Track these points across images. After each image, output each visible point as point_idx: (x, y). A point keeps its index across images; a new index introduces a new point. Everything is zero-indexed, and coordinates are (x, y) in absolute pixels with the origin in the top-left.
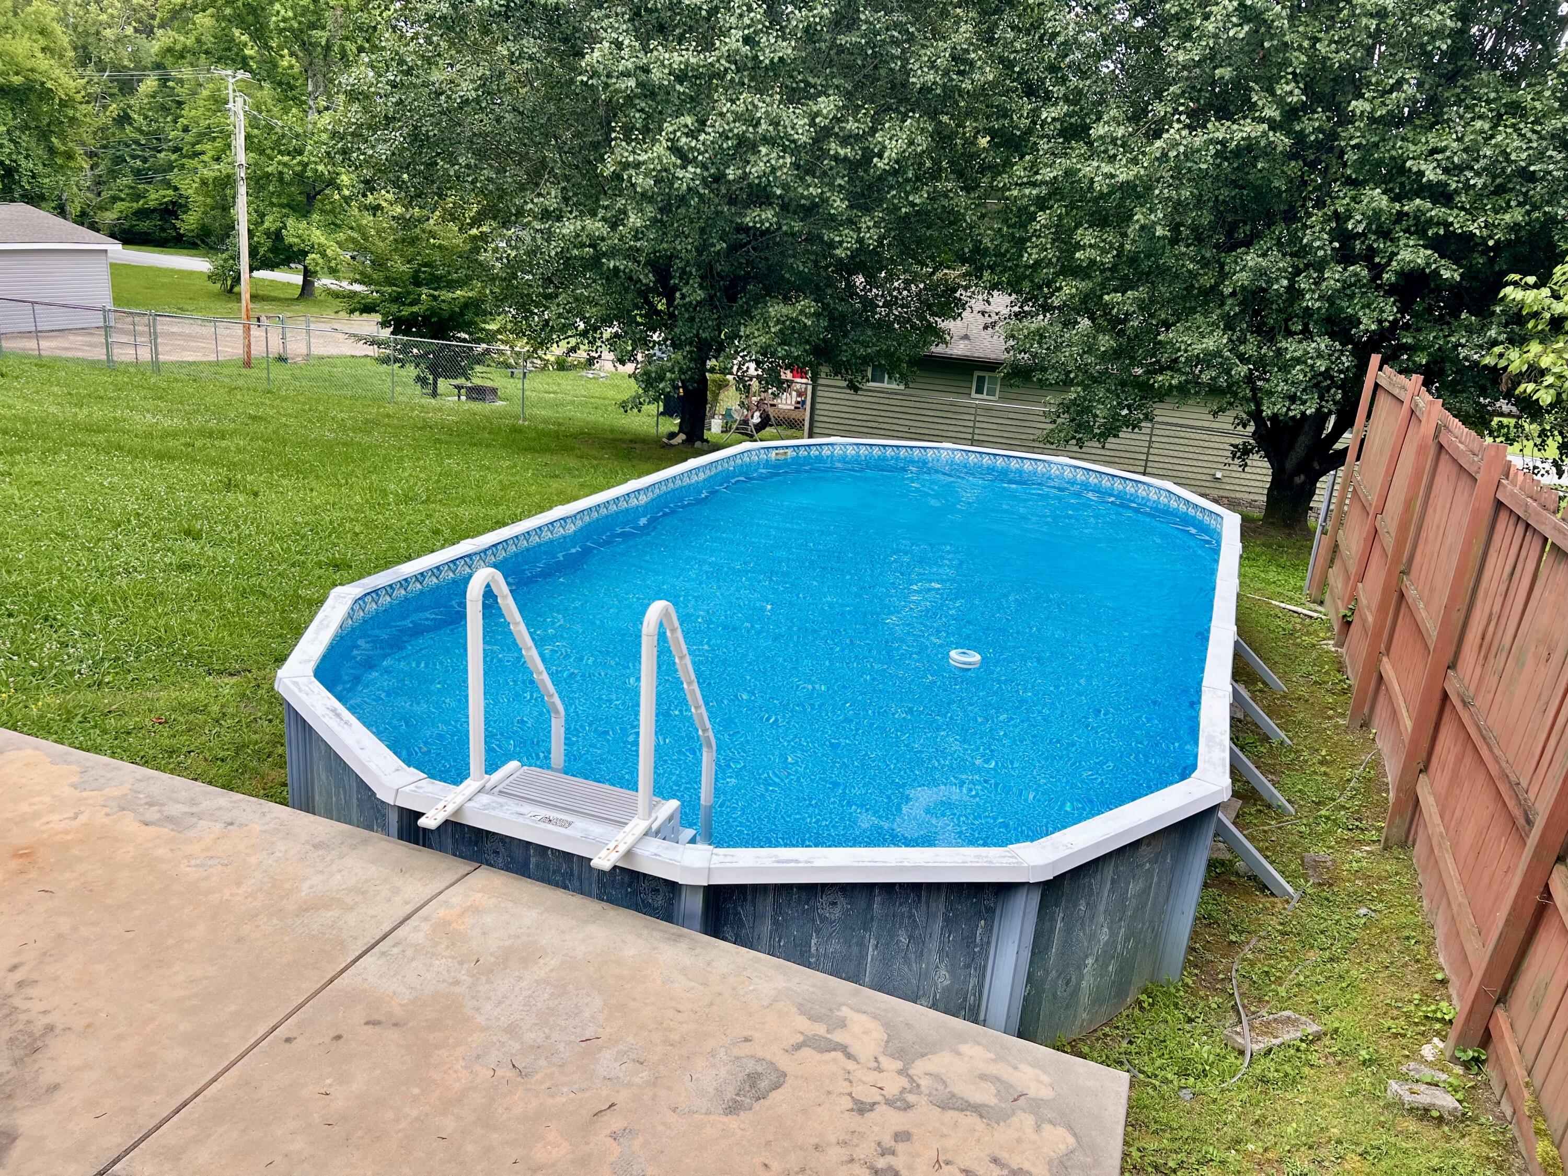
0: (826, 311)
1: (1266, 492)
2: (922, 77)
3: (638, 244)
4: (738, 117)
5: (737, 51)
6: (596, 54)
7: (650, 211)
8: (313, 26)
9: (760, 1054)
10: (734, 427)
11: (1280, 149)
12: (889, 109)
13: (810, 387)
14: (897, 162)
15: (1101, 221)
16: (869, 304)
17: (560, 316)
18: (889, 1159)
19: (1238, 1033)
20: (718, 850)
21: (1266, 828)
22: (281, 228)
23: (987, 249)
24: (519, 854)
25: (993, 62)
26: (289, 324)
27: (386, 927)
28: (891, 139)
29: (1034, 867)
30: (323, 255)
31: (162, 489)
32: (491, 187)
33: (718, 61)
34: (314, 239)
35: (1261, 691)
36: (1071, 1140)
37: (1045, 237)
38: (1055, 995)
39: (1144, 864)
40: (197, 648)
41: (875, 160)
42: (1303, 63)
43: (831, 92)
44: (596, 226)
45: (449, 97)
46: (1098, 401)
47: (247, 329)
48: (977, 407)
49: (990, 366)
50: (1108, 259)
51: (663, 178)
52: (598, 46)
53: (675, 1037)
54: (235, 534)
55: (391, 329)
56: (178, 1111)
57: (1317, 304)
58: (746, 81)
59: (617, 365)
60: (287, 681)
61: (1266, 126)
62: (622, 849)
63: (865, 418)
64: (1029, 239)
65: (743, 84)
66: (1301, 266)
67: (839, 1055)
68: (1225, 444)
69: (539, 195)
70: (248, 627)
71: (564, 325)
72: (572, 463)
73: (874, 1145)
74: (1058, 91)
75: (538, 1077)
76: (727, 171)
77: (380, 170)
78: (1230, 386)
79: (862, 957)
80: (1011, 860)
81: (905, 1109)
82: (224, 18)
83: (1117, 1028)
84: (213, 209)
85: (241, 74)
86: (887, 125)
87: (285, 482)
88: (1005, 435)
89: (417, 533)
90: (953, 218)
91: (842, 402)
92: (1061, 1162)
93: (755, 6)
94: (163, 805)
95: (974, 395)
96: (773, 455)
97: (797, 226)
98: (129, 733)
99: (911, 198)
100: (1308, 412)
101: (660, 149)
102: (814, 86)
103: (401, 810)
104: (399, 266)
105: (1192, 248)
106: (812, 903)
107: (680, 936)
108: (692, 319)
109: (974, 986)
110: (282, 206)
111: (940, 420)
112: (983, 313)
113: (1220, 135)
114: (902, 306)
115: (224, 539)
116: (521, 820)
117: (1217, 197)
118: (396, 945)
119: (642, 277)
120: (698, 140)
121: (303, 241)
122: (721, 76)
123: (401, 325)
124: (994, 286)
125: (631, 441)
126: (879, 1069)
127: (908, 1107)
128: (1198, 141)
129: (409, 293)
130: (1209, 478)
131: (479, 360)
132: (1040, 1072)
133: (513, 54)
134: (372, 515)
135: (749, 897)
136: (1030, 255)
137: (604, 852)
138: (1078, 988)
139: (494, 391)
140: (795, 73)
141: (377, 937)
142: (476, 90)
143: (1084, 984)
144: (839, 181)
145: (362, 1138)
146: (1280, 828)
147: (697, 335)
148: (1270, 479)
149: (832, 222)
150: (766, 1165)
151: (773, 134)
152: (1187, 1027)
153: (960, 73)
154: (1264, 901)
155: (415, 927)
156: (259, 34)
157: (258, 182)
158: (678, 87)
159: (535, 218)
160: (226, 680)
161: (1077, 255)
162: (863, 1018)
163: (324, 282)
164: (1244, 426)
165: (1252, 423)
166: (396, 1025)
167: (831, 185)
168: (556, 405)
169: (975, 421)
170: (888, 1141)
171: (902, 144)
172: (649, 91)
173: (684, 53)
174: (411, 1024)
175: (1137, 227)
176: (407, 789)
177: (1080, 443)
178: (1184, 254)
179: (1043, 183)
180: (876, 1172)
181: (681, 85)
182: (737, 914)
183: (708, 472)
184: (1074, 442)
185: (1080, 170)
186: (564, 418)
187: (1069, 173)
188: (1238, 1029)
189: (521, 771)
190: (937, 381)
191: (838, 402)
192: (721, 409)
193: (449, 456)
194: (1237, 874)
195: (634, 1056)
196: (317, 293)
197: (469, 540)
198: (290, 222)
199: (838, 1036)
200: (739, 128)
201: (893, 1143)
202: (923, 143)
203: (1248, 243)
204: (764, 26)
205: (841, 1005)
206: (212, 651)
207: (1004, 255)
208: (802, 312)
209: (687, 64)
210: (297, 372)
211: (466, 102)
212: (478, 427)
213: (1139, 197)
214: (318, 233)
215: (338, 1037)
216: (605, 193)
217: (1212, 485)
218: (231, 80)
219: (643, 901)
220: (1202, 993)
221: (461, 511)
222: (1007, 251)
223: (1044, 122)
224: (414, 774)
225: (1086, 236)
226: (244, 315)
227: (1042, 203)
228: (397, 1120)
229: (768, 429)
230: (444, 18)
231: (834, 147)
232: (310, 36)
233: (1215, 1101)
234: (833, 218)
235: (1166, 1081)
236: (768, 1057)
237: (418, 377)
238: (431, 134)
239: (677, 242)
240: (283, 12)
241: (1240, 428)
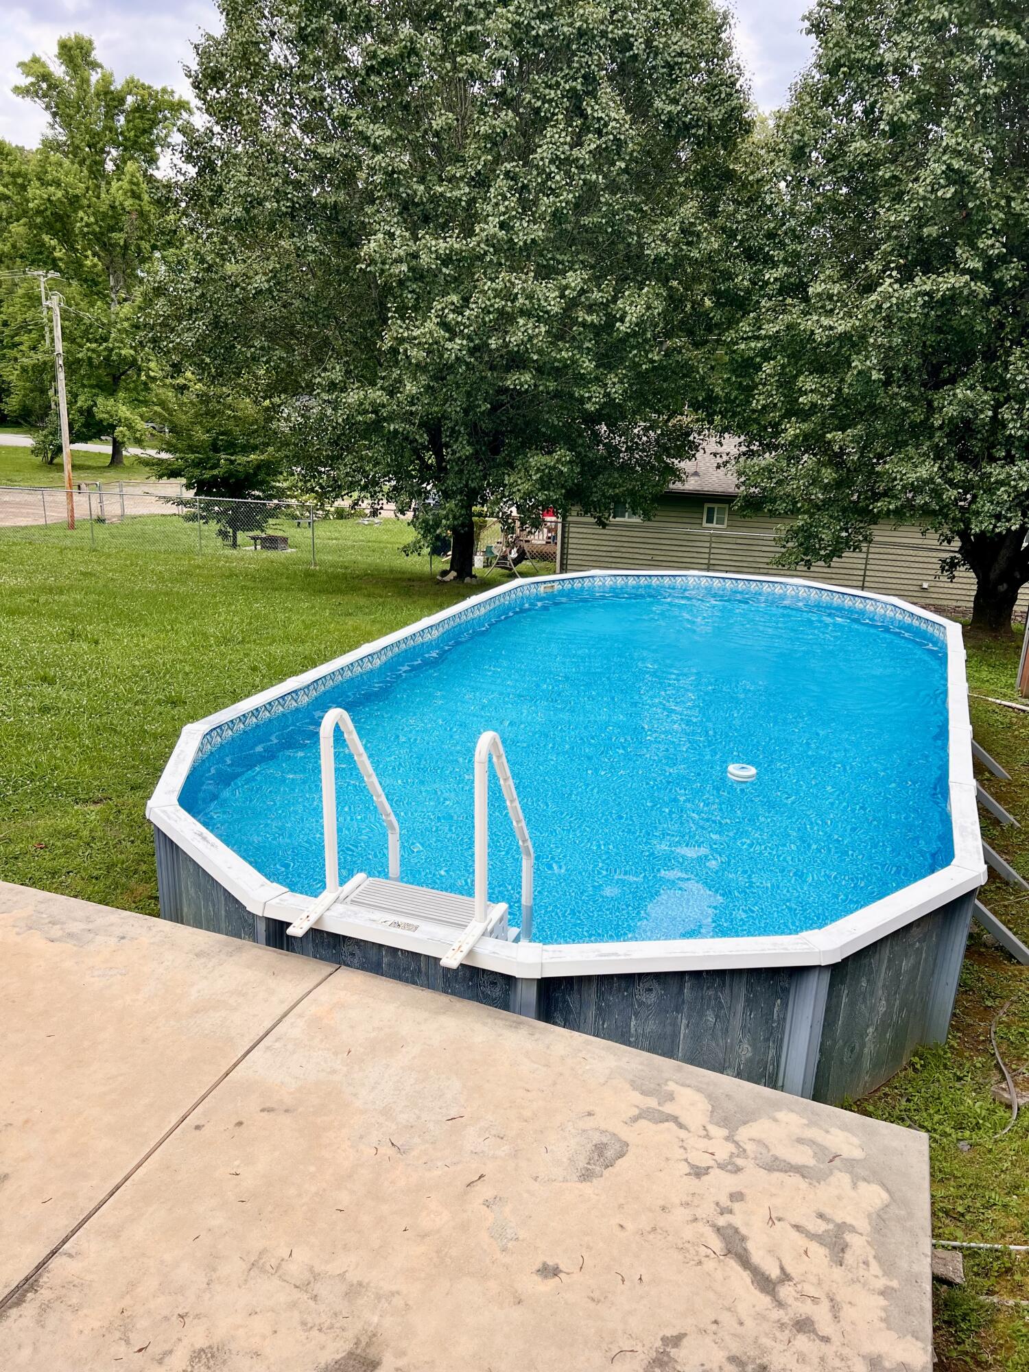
0: (580, 460)
1: (973, 599)
2: (656, 249)
3: (414, 409)
4: (497, 293)
5: (494, 236)
6: (373, 244)
7: (424, 379)
8: (112, 229)
9: (603, 1126)
10: (495, 562)
11: (981, 296)
12: (627, 278)
13: (560, 525)
14: (637, 325)
15: (819, 369)
16: (613, 450)
17: (347, 474)
18: (727, 1217)
19: (1004, 1089)
20: (546, 947)
21: (1006, 903)
22: (92, 406)
23: (717, 397)
24: (372, 954)
25: (717, 232)
26: (105, 489)
27: (268, 1025)
28: (631, 305)
29: (824, 952)
30: (130, 427)
31: (16, 641)
32: (283, 365)
33: (478, 245)
34: (121, 414)
35: (988, 780)
36: (885, 1195)
37: (771, 384)
38: (842, 1062)
39: (915, 944)
40: (64, 781)
41: (618, 324)
42: (1001, 219)
43: (577, 267)
44: (377, 395)
45: (243, 289)
46: (823, 527)
47: (70, 495)
48: (711, 535)
49: (724, 499)
50: (828, 402)
51: (434, 348)
52: (373, 237)
53: (527, 1113)
54: (84, 679)
55: (195, 490)
56: (112, 1194)
57: (1020, 433)
58: (503, 261)
59: (399, 515)
60: (156, 810)
61: (967, 277)
62: (466, 949)
63: (609, 549)
64: (756, 387)
65: (501, 264)
66: (1002, 399)
67: (671, 1125)
68: (933, 560)
69: (325, 370)
70: (104, 760)
71: (351, 483)
72: (362, 601)
73: (713, 1206)
74: (778, 255)
75: (415, 1153)
76: (490, 342)
77: (186, 355)
78: (941, 509)
79: (675, 1035)
80: (805, 946)
81: (736, 1172)
82: (36, 226)
83: (896, 1088)
84: (32, 391)
85: (52, 274)
86: (627, 293)
87: (120, 631)
88: (735, 558)
89: (238, 670)
90: (687, 370)
91: (589, 536)
92: (879, 1216)
93: (509, 195)
94: (63, 923)
95: (705, 524)
96: (542, 588)
97: (552, 385)
98: (16, 858)
99: (650, 356)
100: (1013, 528)
101: (430, 325)
102: (562, 263)
103: (268, 919)
104: (200, 435)
105: (903, 389)
106: (630, 990)
107: (520, 1023)
108: (461, 471)
109: (773, 1057)
110: (92, 387)
111: (676, 548)
112: (715, 455)
113: (927, 288)
114: (643, 450)
115: (75, 683)
116: (374, 926)
117: (924, 343)
118: (278, 1040)
119: (417, 437)
120: (463, 316)
121: (111, 416)
122: (480, 258)
123: (203, 487)
124: (726, 429)
125: (409, 580)
126: (708, 1137)
127: (738, 1170)
128: (909, 293)
129: (209, 458)
130: (917, 588)
131: (273, 513)
132: (850, 1135)
133: (299, 248)
134: (196, 655)
135: (576, 987)
136: (758, 401)
137: (450, 953)
138: (861, 1055)
139: (285, 540)
140: (545, 252)
141: (261, 1034)
142: (268, 281)
143: (866, 1050)
144: (587, 344)
145: (271, 1212)
146: (1018, 902)
147: (466, 485)
148: (975, 587)
149: (581, 380)
150: (622, 1226)
151: (529, 307)
152: (958, 1085)
153: (689, 244)
154: (1012, 969)
155: (292, 1024)
156: (66, 238)
157: (72, 366)
158: (444, 270)
159: (323, 390)
160: (92, 808)
161: (801, 400)
162: (688, 1091)
163: (131, 451)
164: (949, 542)
165: (957, 538)
166: (287, 1111)
167: (580, 348)
168: (339, 550)
169: (710, 548)
170: (725, 1201)
171: (641, 309)
172: (418, 274)
173: (448, 239)
174: (300, 1110)
175: (855, 373)
176: (273, 902)
177: (808, 564)
178: (897, 394)
179: (766, 337)
180: (718, 1230)
181: (447, 267)
182: (565, 1001)
183: (488, 606)
184: (803, 563)
185: (800, 324)
186: (349, 562)
187: (790, 327)
188: (1003, 1086)
189: (367, 882)
190: (673, 514)
191: (585, 536)
192: (481, 546)
193: (256, 601)
194: (985, 945)
195: (493, 1132)
196: (125, 462)
197: (294, 678)
198: (100, 400)
199: (668, 1108)
200: (499, 303)
201: (729, 1203)
202: (659, 306)
203: (952, 380)
204: (517, 212)
205: (667, 1080)
206: (78, 783)
207: (734, 401)
208: (558, 461)
209: (452, 250)
210: (114, 531)
211: (259, 292)
212: (277, 573)
213: (854, 345)
214: (124, 408)
215: (240, 1124)
216: (381, 366)
217: (919, 594)
218: (43, 279)
219: (483, 993)
220: (967, 1054)
221: (273, 649)
222: (736, 398)
223: (767, 283)
224: (277, 888)
225: (808, 382)
226: (67, 484)
227: (766, 355)
228: (300, 1195)
229: (524, 562)
230: (238, 220)
231: (581, 315)
232: (110, 238)
233: (990, 1151)
234: (582, 377)
235: (945, 1134)
236: (611, 1129)
237: (220, 531)
238: (230, 321)
239: (447, 405)
240: (86, 218)
241: (945, 543)
